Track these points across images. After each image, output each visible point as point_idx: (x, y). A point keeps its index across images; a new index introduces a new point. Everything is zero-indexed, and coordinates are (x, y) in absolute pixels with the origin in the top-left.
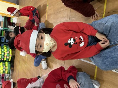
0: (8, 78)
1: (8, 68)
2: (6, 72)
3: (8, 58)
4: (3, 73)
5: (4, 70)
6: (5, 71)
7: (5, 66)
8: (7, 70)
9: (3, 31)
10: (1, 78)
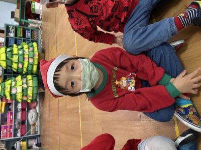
0: (34, 125)
1: (33, 83)
2: (30, 92)
3: (31, 61)
4: (23, 96)
5: (25, 86)
6: (27, 89)
7: (27, 80)
8: (31, 88)
9: (19, 29)
10: (19, 123)
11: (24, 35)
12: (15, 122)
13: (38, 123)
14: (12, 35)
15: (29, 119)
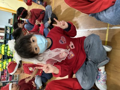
0: (16, 76)
12: (7, 75)
14: (8, 32)
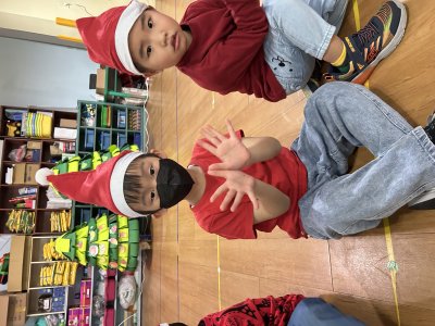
0: (130, 309)
1: (129, 235)
4: (110, 261)
9: (105, 109)
10: (102, 305)
11: (114, 123)
12: (94, 302)
13: (137, 307)
14: (91, 122)
15: (121, 297)
